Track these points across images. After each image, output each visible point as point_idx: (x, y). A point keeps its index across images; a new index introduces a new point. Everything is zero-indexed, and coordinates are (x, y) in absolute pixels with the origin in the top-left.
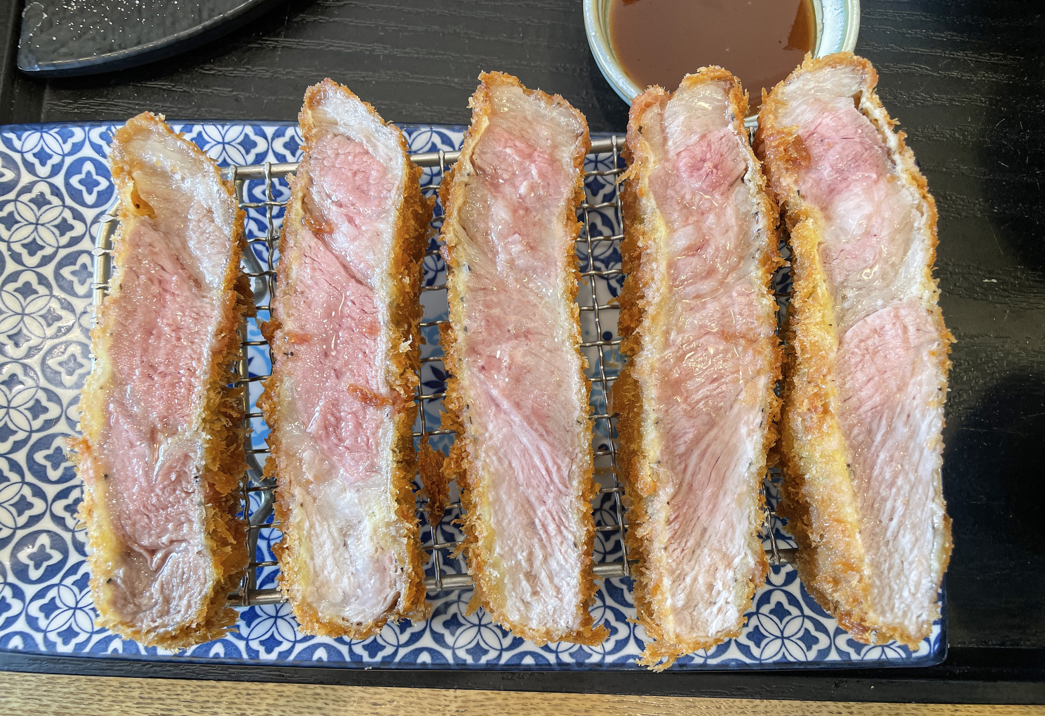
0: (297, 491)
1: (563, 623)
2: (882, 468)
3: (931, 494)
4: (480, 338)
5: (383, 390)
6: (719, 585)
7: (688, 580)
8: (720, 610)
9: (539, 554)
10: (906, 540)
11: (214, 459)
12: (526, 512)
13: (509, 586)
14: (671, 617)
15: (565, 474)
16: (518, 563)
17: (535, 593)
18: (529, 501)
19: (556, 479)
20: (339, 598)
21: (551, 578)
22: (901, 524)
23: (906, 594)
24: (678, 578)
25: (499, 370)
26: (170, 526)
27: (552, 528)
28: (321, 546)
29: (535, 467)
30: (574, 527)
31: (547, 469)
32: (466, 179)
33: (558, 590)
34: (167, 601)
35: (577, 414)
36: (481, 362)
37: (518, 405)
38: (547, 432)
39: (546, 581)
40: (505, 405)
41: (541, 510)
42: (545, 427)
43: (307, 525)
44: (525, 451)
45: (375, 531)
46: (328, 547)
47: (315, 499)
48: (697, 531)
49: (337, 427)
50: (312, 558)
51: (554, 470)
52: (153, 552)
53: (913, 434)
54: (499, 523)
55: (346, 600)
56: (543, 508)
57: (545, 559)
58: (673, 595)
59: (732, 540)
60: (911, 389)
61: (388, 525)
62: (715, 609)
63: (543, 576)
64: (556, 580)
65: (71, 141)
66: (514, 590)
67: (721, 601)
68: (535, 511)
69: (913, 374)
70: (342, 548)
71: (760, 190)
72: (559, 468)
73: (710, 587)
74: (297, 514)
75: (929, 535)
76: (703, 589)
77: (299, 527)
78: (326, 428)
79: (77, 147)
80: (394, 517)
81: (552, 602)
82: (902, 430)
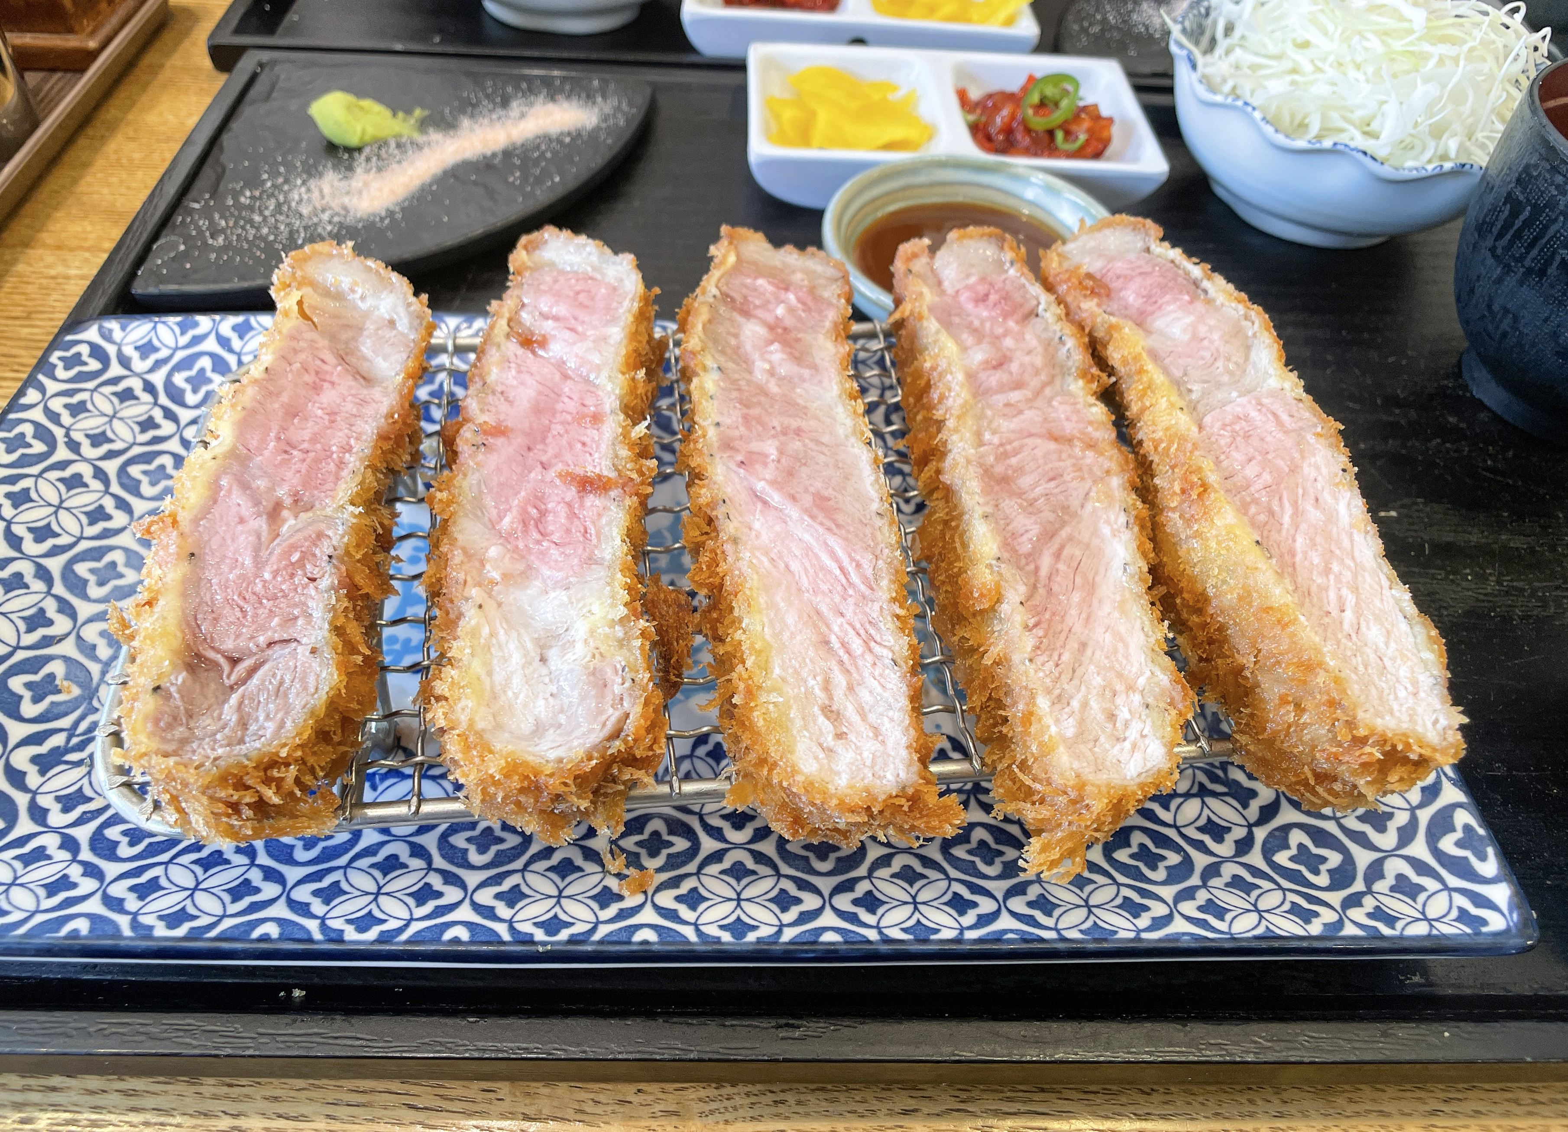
0: (475, 592)
1: (890, 776)
2: (1305, 553)
3: (1385, 583)
4: (737, 433)
6: (1124, 714)
7: (1075, 704)
8: (1134, 746)
9: (839, 680)
10: (1373, 633)
11: (358, 546)
12: (815, 626)
13: (799, 723)
14: (1062, 749)
15: (869, 572)
16: (809, 693)
17: (840, 736)
18: (818, 613)
19: (855, 578)
20: (527, 727)
21: (863, 714)
22: (1358, 614)
23: (1402, 694)
24: (1060, 700)
25: (765, 464)
26: (276, 621)
27: (857, 645)
28: (505, 660)
29: (823, 568)
30: (890, 639)
31: (842, 569)
32: (711, 300)
33: (876, 732)
35: (875, 506)
36: (740, 458)
37: (793, 498)
38: (838, 526)
39: (855, 718)
40: (775, 498)
41: (837, 624)
42: (834, 521)
43: (486, 631)
44: (808, 550)
45: (592, 632)
46: (516, 658)
47: (500, 605)
48: (1073, 644)
49: (539, 521)
50: (490, 673)
51: (851, 568)
53: (1331, 517)
54: (777, 635)
55: (539, 729)
56: (840, 620)
57: (850, 688)
58: (1057, 721)
59: (1127, 657)
60: (1308, 470)
62: (1127, 745)
63: (850, 712)
64: (872, 718)
66: (805, 727)
67: (1133, 734)
68: (828, 626)
69: (1303, 458)
70: (537, 663)
72: (858, 566)
73: (1112, 717)
74: (471, 618)
75: (1404, 626)
76: (1101, 717)
77: (474, 633)
78: (525, 523)
81: (869, 747)
82: (1314, 514)
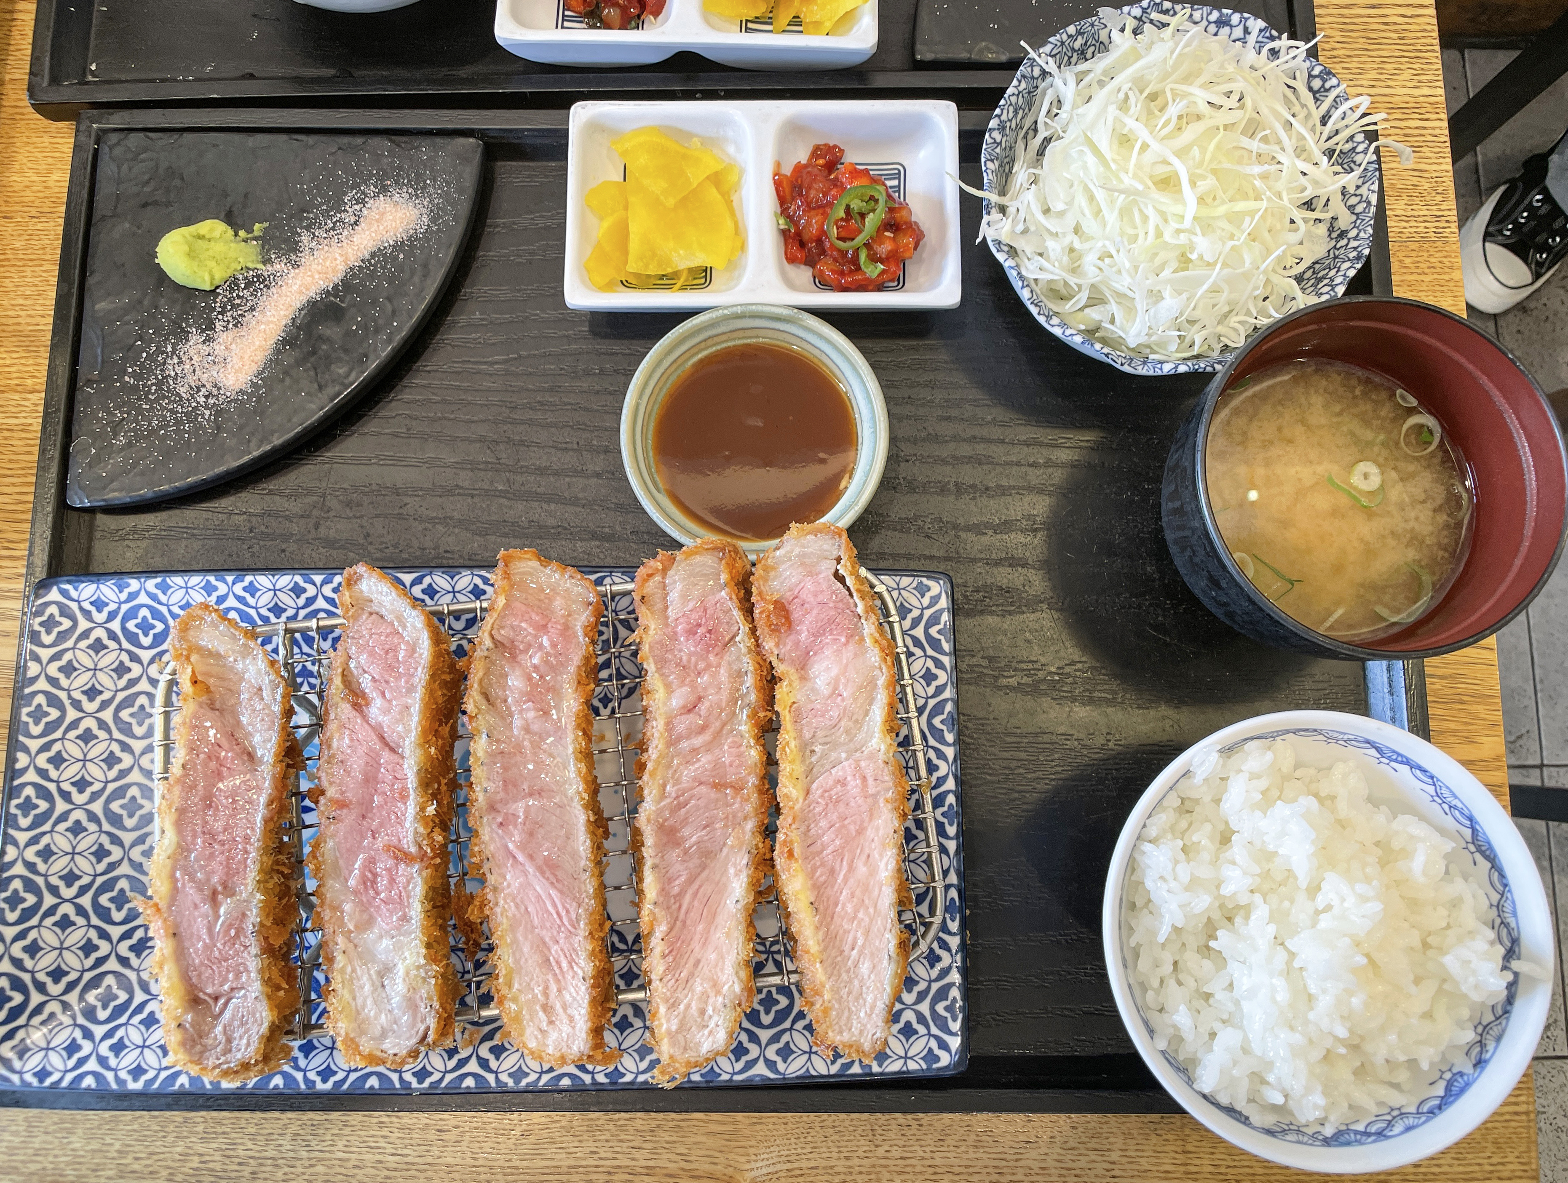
0: (340, 939)
1: (575, 1048)
2: (844, 905)
3: (889, 926)
4: (498, 797)
5: (413, 850)
6: (710, 1011)
7: (682, 1007)
8: (711, 1033)
9: (553, 988)
10: (865, 968)
11: (268, 915)
12: (541, 952)
13: (527, 1017)
14: (666, 1040)
15: (574, 916)
16: (535, 996)
17: (551, 1022)
18: (543, 942)
19: (565, 920)
20: (378, 1031)
21: (565, 1007)
22: (861, 953)
23: (862, 1014)
24: (673, 1006)
25: (515, 826)
26: (231, 976)
27: (564, 964)
28: (362, 987)
29: (547, 911)
30: (582, 963)
31: (558, 914)
32: (486, 653)
33: (571, 1019)
34: (229, 1041)
35: (583, 863)
36: (500, 820)
37: (531, 857)
38: (558, 881)
39: (561, 1011)
40: (521, 857)
41: (555, 948)
42: (555, 876)
43: (349, 969)
44: (539, 897)
45: (407, 973)
46: (367, 988)
47: (356, 946)
48: (692, 961)
49: (374, 882)
50: (354, 999)
51: (563, 913)
52: (216, 999)
53: (873, 872)
54: (517, 962)
55: (384, 1034)
56: (556, 947)
57: (559, 991)
58: (668, 1021)
59: (722, 970)
60: (870, 833)
61: (419, 967)
62: (706, 1032)
63: (558, 1006)
64: (569, 1011)
65: (126, 591)
66: (531, 1020)
67: (712, 1025)
68: (549, 950)
69: (870, 820)
70: (380, 989)
71: (750, 651)
72: (568, 912)
73: (703, 1012)
74: (340, 960)
75: (885, 962)
76: (696, 1014)
77: (342, 971)
78: (365, 883)
79: (132, 596)
80: (422, 961)
81: (566, 1029)
82: (862, 869)
